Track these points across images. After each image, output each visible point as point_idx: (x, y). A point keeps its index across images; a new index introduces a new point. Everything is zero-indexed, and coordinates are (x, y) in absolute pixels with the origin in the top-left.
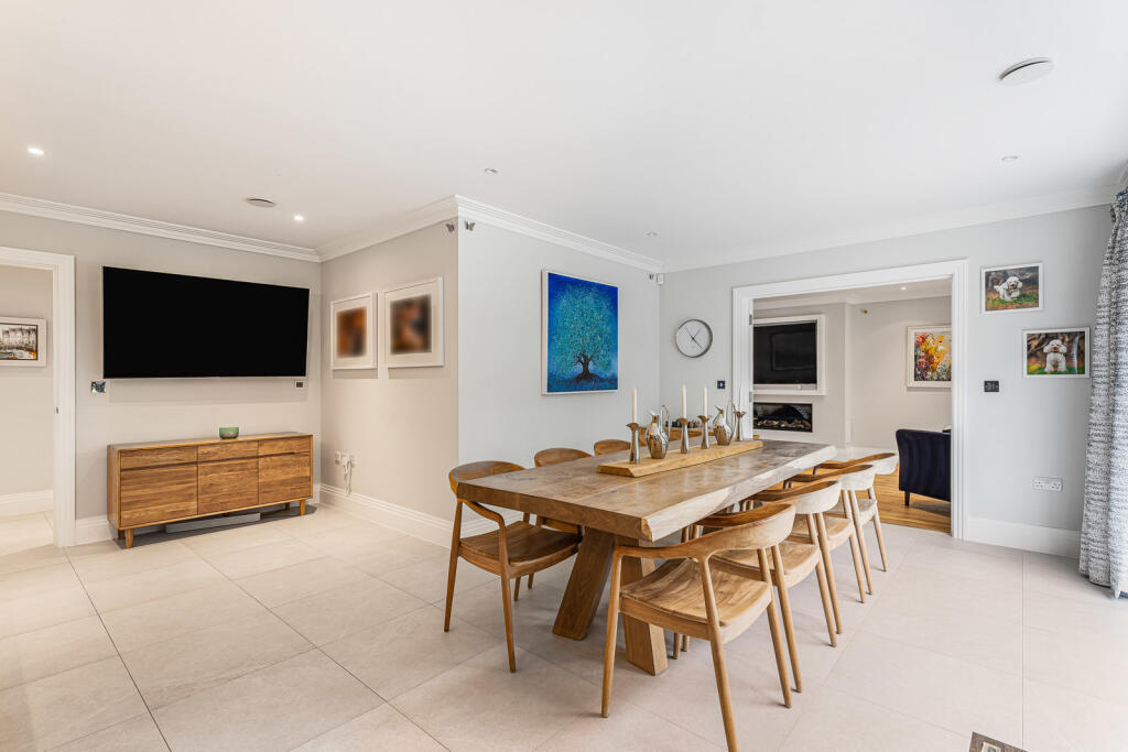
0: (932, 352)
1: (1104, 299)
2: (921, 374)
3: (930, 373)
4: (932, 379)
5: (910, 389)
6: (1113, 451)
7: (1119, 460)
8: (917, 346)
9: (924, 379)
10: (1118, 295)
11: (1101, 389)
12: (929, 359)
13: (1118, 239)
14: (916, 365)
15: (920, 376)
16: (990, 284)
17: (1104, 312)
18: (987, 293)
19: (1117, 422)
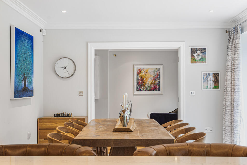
0: (143, 77)
1: (229, 63)
2: (139, 88)
3: (143, 87)
4: (144, 90)
5: (135, 95)
6: (234, 115)
7: (236, 117)
8: (138, 74)
9: (140, 90)
10: (234, 62)
11: (229, 94)
12: (143, 80)
13: (234, 43)
14: (137, 84)
15: (139, 89)
16: (192, 53)
17: (230, 67)
18: (191, 57)
19: (235, 105)
